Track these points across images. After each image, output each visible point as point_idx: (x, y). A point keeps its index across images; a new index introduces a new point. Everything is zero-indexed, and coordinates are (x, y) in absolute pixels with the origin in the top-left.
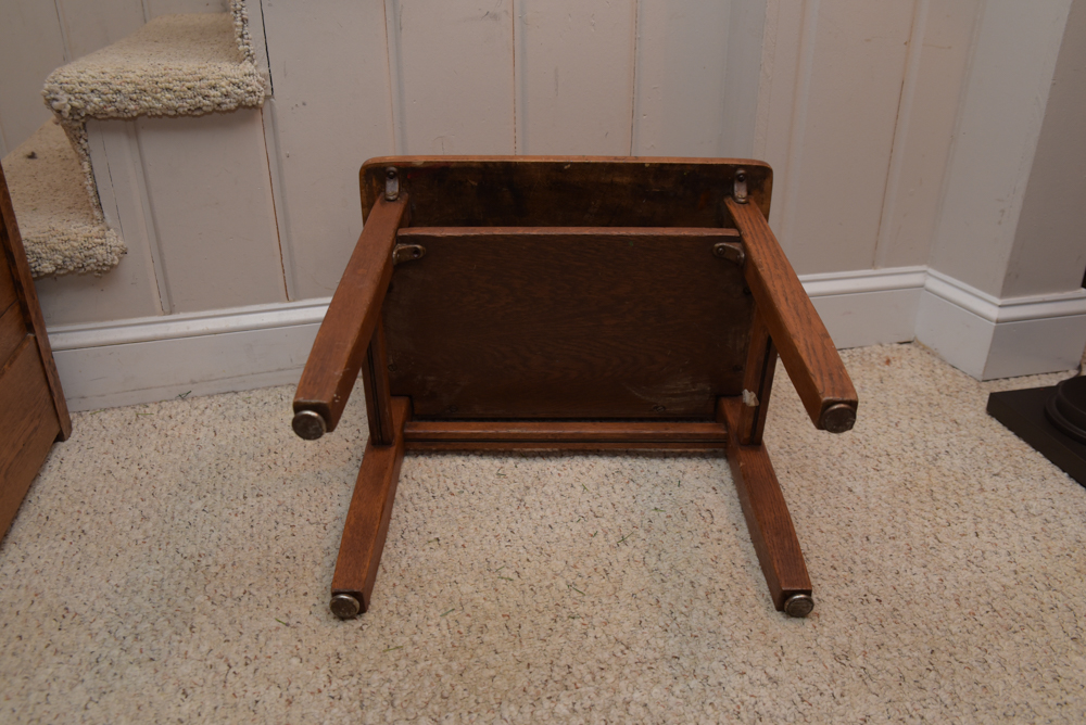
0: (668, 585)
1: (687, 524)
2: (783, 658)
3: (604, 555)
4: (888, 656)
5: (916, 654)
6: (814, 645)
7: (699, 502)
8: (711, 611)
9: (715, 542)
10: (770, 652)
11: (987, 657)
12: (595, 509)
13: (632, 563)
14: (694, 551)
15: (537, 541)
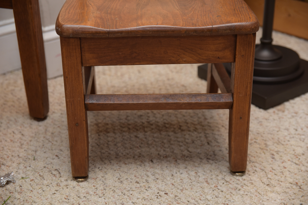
7: (50, 166)
14: (54, 196)
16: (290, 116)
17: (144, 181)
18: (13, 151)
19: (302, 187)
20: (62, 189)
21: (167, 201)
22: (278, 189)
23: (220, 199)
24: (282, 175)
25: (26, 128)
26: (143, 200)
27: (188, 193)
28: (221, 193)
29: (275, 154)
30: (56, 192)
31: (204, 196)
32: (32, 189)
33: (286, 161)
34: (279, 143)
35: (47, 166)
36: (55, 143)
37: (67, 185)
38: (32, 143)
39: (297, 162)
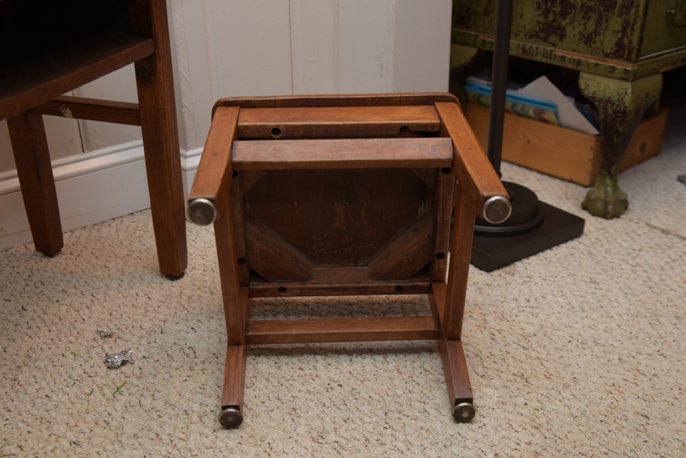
0: (166, 418)
1: (174, 364)
2: (272, 453)
3: (102, 409)
4: (354, 426)
5: (374, 419)
6: (295, 434)
7: (182, 343)
8: (206, 431)
9: (200, 373)
10: (260, 450)
11: (427, 407)
12: (88, 370)
13: (129, 408)
14: (184, 384)
15: (36, 412)
16: (521, 281)
17: (311, 367)
18: (135, 320)
19: (529, 380)
20: (196, 375)
21: (340, 396)
22: (496, 382)
23: (415, 395)
24: (503, 363)
25: (154, 288)
26: (308, 394)
27: (371, 385)
28: (416, 386)
29: (496, 333)
30: (187, 378)
31: (392, 390)
32: (155, 373)
33: (511, 343)
34: (503, 318)
35: (178, 342)
36: (192, 310)
37: (203, 370)
38: (160, 310)
39: (525, 346)
